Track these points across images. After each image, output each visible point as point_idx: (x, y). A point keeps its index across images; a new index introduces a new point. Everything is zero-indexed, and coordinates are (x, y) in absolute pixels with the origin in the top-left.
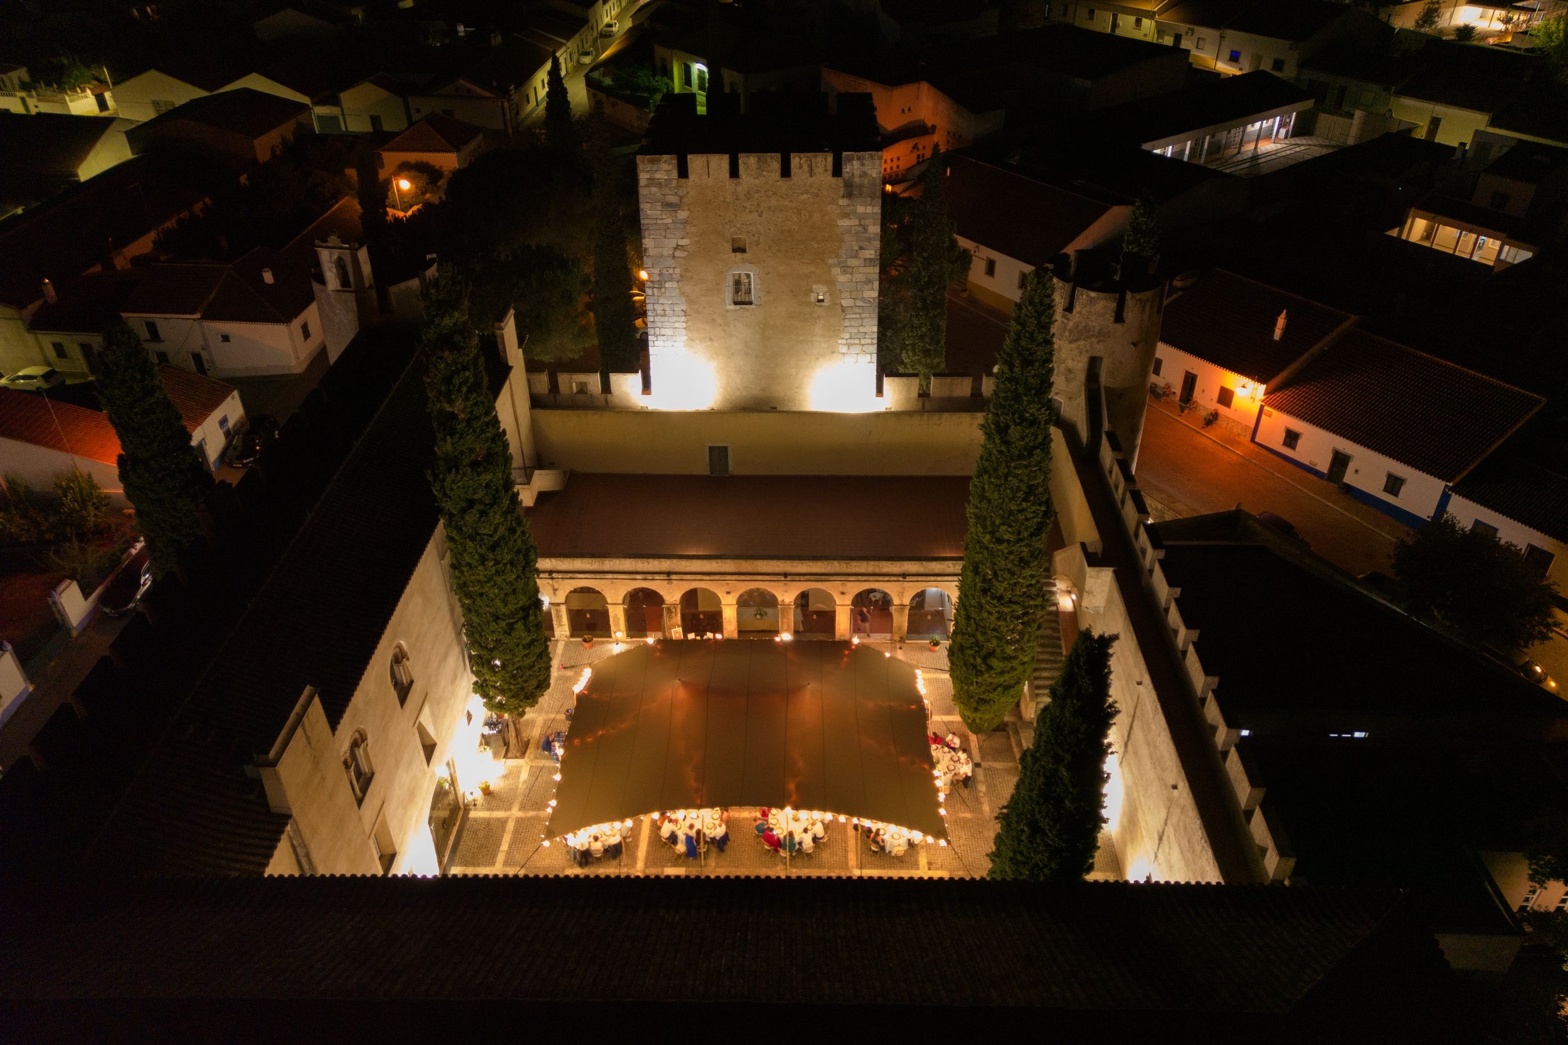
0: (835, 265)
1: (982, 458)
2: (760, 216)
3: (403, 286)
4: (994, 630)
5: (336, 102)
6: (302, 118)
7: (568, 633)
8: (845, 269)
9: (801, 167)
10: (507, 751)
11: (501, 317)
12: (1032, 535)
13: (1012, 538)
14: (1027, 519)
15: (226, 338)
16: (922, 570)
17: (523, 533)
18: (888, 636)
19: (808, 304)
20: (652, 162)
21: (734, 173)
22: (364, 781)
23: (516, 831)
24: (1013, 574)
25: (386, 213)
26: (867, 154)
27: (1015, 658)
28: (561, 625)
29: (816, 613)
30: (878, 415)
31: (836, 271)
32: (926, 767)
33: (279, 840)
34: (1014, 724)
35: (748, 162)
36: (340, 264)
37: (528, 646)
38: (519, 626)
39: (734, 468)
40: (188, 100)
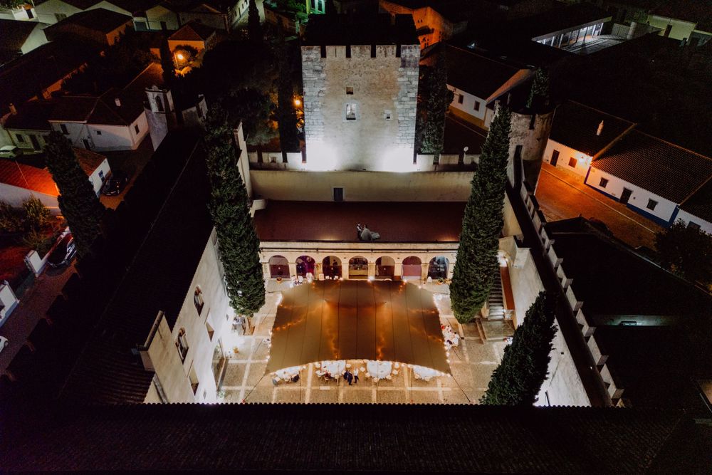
0: (395, 101)
1: (471, 197)
2: (361, 76)
3: (188, 110)
4: (473, 277)
5: (144, 16)
6: (128, 23)
7: (270, 276)
8: (401, 102)
9: (381, 52)
10: (244, 332)
11: (236, 126)
12: (494, 234)
13: (485, 235)
14: (492, 227)
15: (99, 133)
16: (436, 248)
17: (253, 233)
18: (419, 277)
19: (382, 119)
20: (309, 49)
21: (348, 55)
22: (184, 351)
23: (251, 369)
24: (484, 252)
25: (175, 72)
26: (413, 46)
27: (483, 290)
28: (266, 272)
29: (385, 267)
30: (414, 173)
31: (396, 103)
32: (441, 340)
33: (150, 384)
34: (479, 319)
35: (355, 50)
36: (158, 99)
37: (255, 285)
38: (252, 276)
39: (345, 198)
40: (73, 14)
